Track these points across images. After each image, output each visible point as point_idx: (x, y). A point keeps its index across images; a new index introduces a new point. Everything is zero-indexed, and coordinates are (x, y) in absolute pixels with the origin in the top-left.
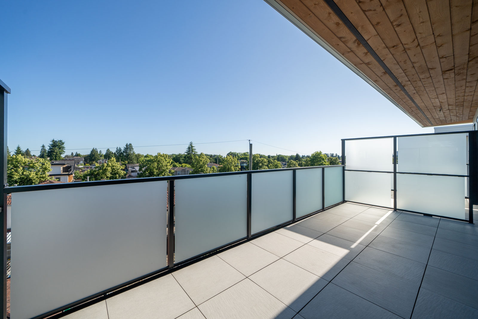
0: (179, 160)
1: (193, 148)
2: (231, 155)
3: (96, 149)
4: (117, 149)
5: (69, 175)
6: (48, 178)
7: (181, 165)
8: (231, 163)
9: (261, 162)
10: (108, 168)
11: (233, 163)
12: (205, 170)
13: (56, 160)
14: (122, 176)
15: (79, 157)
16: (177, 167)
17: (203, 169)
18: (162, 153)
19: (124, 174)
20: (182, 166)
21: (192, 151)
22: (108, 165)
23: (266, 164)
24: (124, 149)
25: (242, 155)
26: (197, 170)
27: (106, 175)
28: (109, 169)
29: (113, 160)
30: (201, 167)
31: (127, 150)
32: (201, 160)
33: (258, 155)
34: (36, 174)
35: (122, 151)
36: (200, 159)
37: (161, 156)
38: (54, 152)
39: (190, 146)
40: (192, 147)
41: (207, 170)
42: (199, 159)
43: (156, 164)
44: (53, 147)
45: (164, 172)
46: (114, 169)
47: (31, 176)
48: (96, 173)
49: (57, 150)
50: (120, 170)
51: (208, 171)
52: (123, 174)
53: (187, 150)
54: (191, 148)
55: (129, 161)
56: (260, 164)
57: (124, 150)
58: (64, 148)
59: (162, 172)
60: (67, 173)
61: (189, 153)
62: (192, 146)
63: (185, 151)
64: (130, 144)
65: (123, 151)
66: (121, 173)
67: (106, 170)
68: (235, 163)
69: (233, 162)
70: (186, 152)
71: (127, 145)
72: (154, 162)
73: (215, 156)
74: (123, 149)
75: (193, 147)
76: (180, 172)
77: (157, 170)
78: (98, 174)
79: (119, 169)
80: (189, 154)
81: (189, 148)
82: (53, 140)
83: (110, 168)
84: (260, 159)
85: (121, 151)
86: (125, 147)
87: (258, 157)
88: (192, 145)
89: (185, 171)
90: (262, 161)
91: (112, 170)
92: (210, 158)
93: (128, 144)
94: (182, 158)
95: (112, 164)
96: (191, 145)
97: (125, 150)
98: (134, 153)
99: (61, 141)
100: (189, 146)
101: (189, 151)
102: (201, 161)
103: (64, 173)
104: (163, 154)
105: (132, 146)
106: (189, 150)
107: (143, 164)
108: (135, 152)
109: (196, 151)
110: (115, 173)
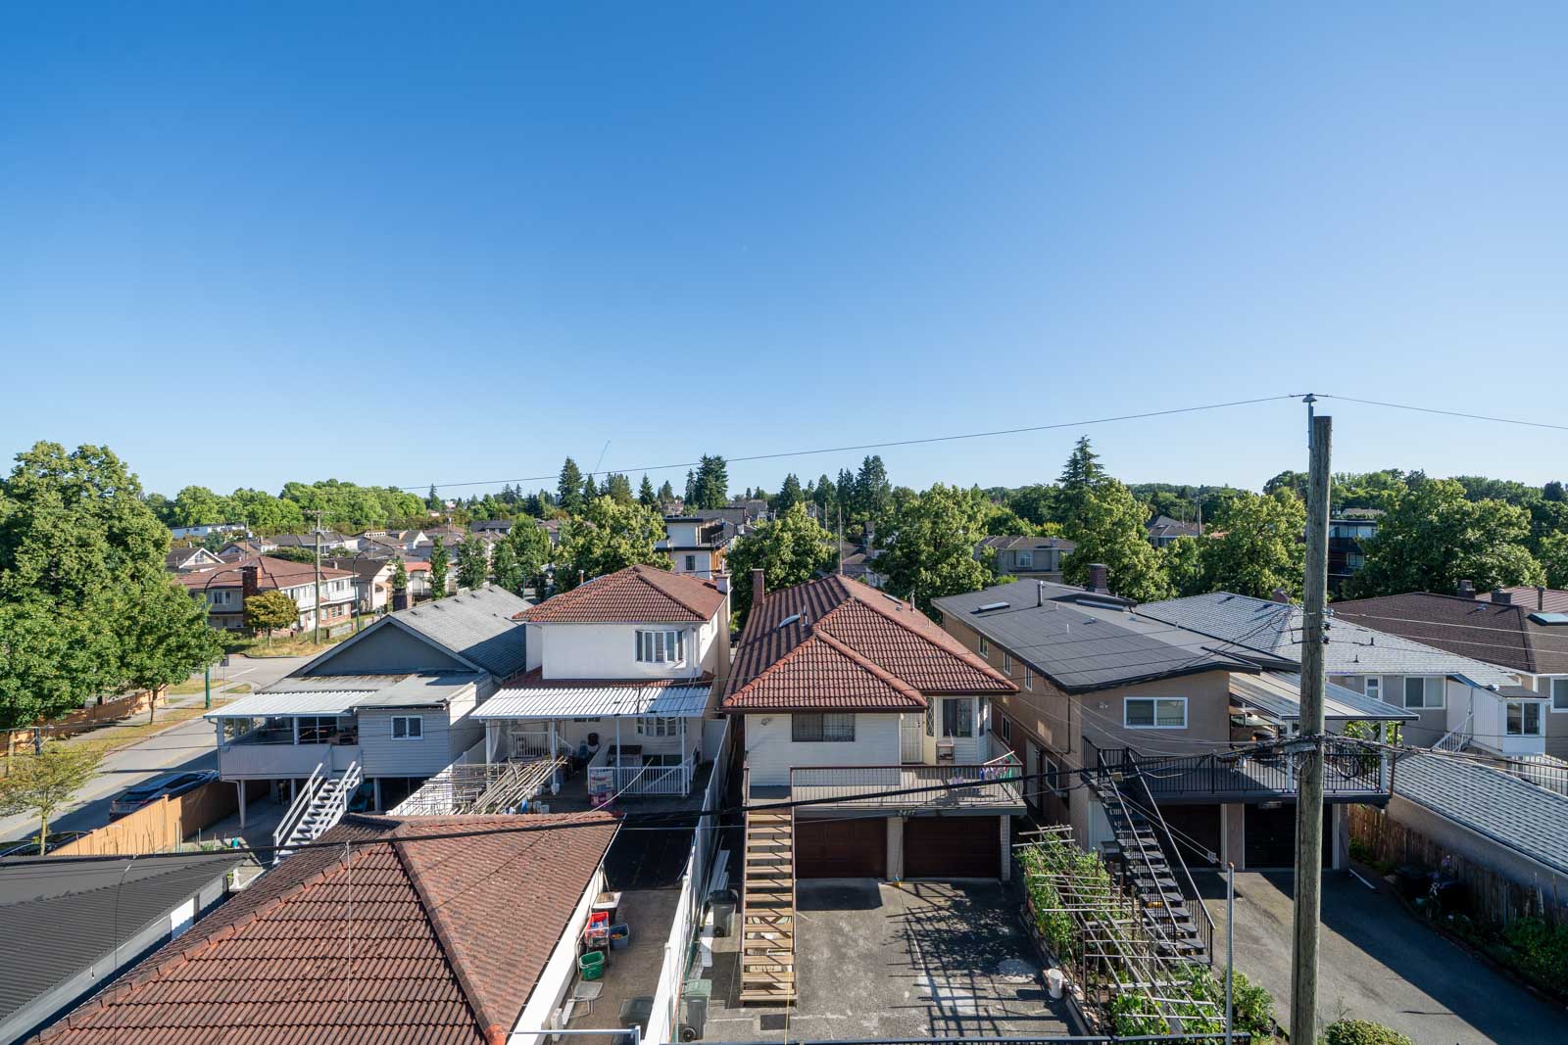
0: (1036, 509)
1: (1094, 461)
2: (1290, 484)
3: (795, 476)
4: (841, 474)
5: (711, 549)
6: (655, 557)
7: (1039, 529)
8: (1270, 522)
9: (1477, 524)
10: (785, 534)
11: (1283, 526)
12: (1128, 552)
13: (710, 508)
14: (824, 559)
15: (760, 501)
16: (1024, 534)
17: (1117, 547)
18: (948, 487)
19: (829, 553)
20: (1043, 534)
21: (1088, 473)
22: (784, 524)
23: (1514, 532)
24: (860, 474)
25: (1357, 486)
26: (1089, 550)
27: (779, 555)
28: (787, 536)
29: (799, 511)
30: (1110, 538)
31: (867, 479)
32: (1106, 509)
33: (1458, 486)
34: (633, 546)
35: (854, 481)
36: (1105, 505)
37: (947, 496)
38: (705, 487)
39: (1078, 454)
40: (1087, 457)
41: (1136, 553)
42: (1101, 507)
43: (927, 525)
44: (704, 475)
45: (955, 555)
46: (802, 538)
47: (621, 551)
48: (754, 549)
49: (712, 482)
50: (816, 542)
51: (1141, 556)
52: (826, 556)
53: (1067, 470)
54: (1081, 464)
55: (873, 511)
56: (1472, 535)
57: (859, 478)
58: (725, 476)
59: (948, 555)
60: (708, 545)
61: (1072, 483)
62: (1085, 454)
63: (1060, 475)
64: (877, 459)
65: (858, 481)
66: (821, 551)
67: (778, 539)
68: (1292, 525)
69: (1284, 518)
70: (1063, 480)
71: (866, 463)
72: (922, 516)
73: (1203, 490)
74: (856, 473)
75: (1091, 456)
76: (1031, 554)
77: (928, 546)
78: (761, 551)
79: (816, 537)
80: (1072, 486)
81: (1074, 462)
82: (705, 458)
83: (790, 534)
84: (1469, 505)
85: (851, 480)
86: (863, 467)
87: (1453, 496)
88: (1088, 449)
89: (1050, 552)
90: (1482, 518)
91: (797, 544)
92: (1178, 500)
93: (871, 458)
94: (1045, 500)
95: (795, 523)
96: (1081, 450)
97: (862, 479)
98: (887, 486)
99: (719, 458)
100: (1075, 454)
101: (1075, 475)
102: (1109, 512)
103: (702, 545)
104: (954, 487)
105: (881, 465)
106: (1075, 468)
107: (886, 522)
108: (889, 483)
109: (1104, 472)
110: (804, 551)
